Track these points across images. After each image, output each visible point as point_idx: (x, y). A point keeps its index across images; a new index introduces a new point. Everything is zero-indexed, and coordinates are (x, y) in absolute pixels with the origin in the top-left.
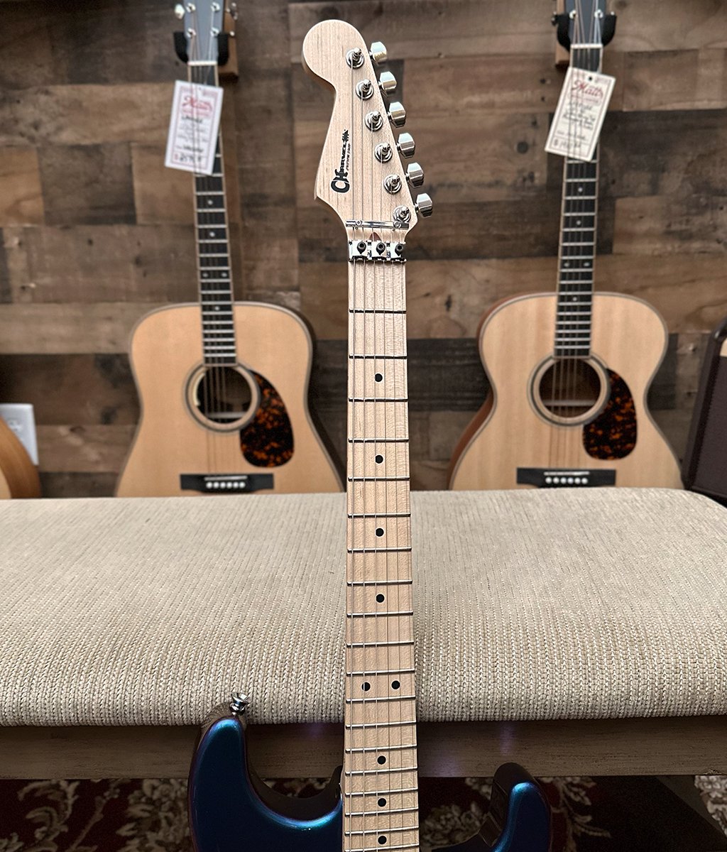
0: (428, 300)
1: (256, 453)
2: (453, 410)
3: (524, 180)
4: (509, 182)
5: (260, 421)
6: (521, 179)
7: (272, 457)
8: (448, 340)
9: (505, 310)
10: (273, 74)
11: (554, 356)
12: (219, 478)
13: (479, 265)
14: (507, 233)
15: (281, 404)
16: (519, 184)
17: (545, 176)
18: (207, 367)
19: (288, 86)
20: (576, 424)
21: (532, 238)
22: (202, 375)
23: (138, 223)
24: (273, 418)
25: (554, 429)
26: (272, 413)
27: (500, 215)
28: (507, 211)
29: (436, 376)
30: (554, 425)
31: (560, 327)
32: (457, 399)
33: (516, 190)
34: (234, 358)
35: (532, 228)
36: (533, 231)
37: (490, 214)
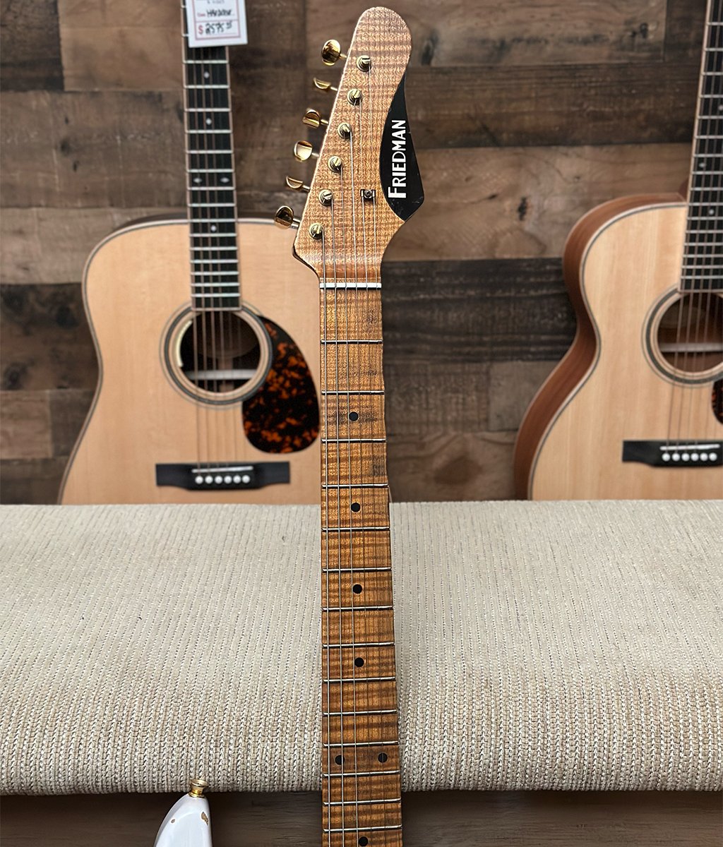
0: (494, 204)
1: (264, 433)
2: (523, 360)
3: (634, 34)
4: (612, 38)
5: (272, 389)
6: (629, 34)
7: (288, 439)
8: (519, 260)
9: (617, 224)
11: (679, 290)
12: (213, 470)
13: (566, 155)
14: (607, 110)
15: (302, 364)
16: (626, 40)
17: (663, 29)
18: (197, 312)
20: (705, 381)
21: (641, 117)
22: (189, 323)
23: (67, 89)
24: (291, 383)
25: (676, 388)
26: (289, 376)
27: (598, 84)
28: (608, 79)
29: (502, 313)
30: (676, 383)
31: (691, 250)
32: (530, 344)
33: (623, 49)
34: (237, 298)
35: (642, 103)
36: (643, 107)
37: (585, 83)
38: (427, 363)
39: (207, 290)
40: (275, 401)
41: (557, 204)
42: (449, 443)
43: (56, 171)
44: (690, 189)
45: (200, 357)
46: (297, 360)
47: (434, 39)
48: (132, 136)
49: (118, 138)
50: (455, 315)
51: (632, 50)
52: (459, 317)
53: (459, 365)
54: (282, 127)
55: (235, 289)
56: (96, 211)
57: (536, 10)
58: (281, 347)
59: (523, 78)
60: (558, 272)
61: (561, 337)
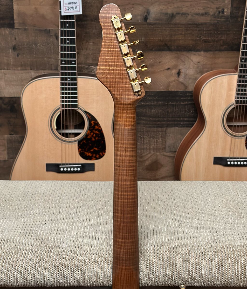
0: (169, 71)
1: (86, 153)
2: (178, 127)
3: (219, 12)
4: (212, 14)
5: (89, 137)
6: (218, 12)
7: (94, 155)
8: (177, 91)
11: (234, 104)
12: (67, 166)
13: (195, 54)
14: (209, 39)
15: (100, 128)
16: (216, 15)
17: (230, 11)
20: (243, 136)
21: (221, 42)
22: (60, 113)
23: (15, 27)
24: (95, 135)
25: (233, 138)
26: (95, 133)
27: (206, 30)
28: (210, 28)
29: (171, 110)
30: (233, 137)
31: (239, 90)
32: (181, 121)
33: (215, 18)
34: (77, 104)
35: (222, 37)
36: (222, 38)
37: (202, 29)
38: (144, 127)
39: (66, 101)
40: (90, 141)
41: (191, 72)
42: (151, 156)
43: (11, 56)
44: (239, 69)
45: (63, 125)
46: (98, 127)
47: (148, 12)
48: (39, 45)
49: (34, 45)
50: (154, 111)
51: (219, 18)
52: (155, 111)
53: (155, 129)
54: (93, 42)
55: (76, 101)
56: (25, 71)
57: (185, 3)
58: (92, 122)
59: (180, 27)
60: (191, 96)
61: (192, 119)
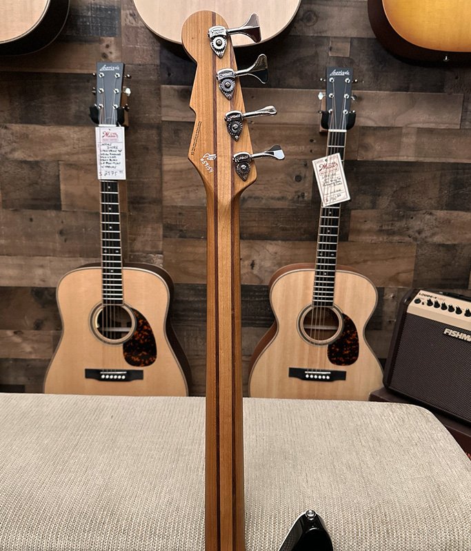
1: (132, 357)
2: (253, 327)
3: (299, 197)
4: (290, 198)
5: (136, 339)
6: (297, 196)
7: (143, 360)
8: (251, 286)
10: (151, 126)
11: (312, 305)
13: (271, 244)
14: (288, 226)
15: (149, 329)
16: (295, 199)
17: (311, 195)
18: (104, 305)
19: (160, 135)
20: (324, 344)
22: (101, 310)
23: (63, 209)
24: (144, 337)
26: (144, 334)
27: (284, 216)
28: (288, 214)
30: (311, 344)
32: (256, 320)
33: (294, 202)
34: (122, 301)
35: (302, 224)
37: (278, 215)
39: (108, 297)
40: (137, 344)
41: (268, 264)
43: (57, 242)
44: (316, 264)
46: (147, 327)
48: (89, 229)
49: (84, 230)
51: (298, 203)
55: (121, 297)
56: (73, 258)
58: (141, 321)
59: (253, 213)
61: (269, 318)
